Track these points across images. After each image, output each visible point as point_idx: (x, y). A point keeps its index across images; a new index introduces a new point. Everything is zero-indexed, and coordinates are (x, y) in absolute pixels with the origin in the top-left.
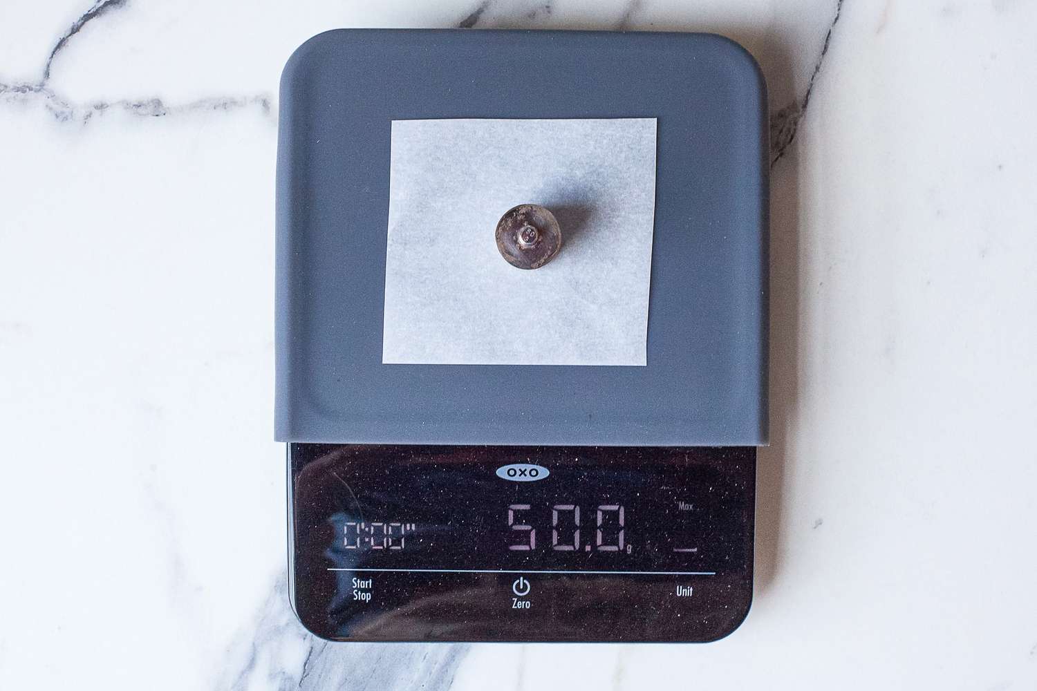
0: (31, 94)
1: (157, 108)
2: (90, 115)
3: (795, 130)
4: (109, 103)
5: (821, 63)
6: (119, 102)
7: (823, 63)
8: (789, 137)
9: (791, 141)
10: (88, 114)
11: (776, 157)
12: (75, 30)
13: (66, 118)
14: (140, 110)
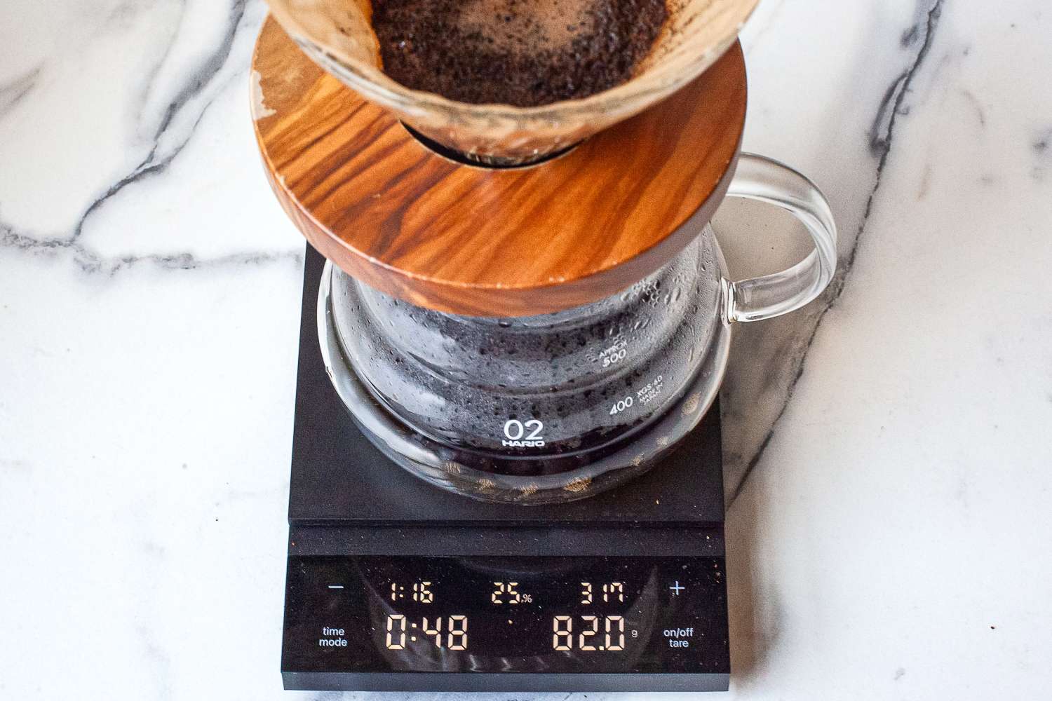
0: (60, 249)
1: (187, 261)
2: (118, 268)
3: (843, 284)
4: (138, 257)
5: (864, 225)
6: (149, 257)
7: (866, 225)
8: (837, 291)
9: (839, 294)
10: (116, 266)
11: (826, 308)
12: (111, 193)
13: (93, 270)
14: (170, 264)
